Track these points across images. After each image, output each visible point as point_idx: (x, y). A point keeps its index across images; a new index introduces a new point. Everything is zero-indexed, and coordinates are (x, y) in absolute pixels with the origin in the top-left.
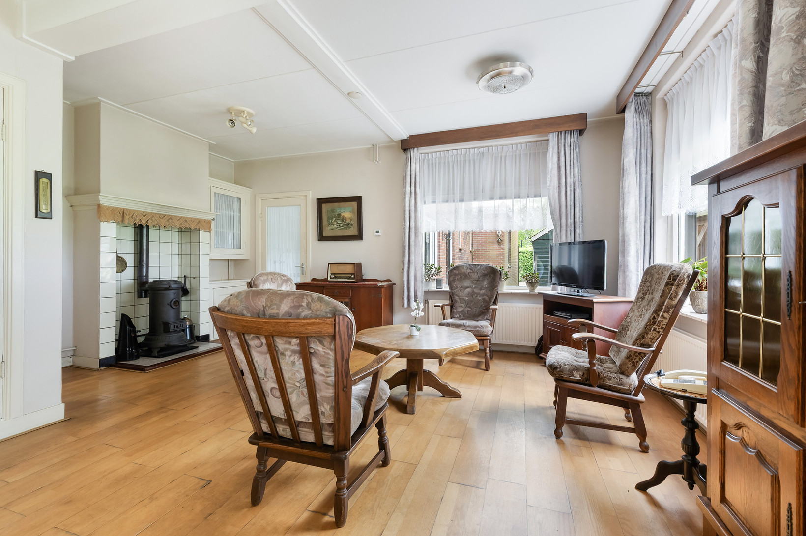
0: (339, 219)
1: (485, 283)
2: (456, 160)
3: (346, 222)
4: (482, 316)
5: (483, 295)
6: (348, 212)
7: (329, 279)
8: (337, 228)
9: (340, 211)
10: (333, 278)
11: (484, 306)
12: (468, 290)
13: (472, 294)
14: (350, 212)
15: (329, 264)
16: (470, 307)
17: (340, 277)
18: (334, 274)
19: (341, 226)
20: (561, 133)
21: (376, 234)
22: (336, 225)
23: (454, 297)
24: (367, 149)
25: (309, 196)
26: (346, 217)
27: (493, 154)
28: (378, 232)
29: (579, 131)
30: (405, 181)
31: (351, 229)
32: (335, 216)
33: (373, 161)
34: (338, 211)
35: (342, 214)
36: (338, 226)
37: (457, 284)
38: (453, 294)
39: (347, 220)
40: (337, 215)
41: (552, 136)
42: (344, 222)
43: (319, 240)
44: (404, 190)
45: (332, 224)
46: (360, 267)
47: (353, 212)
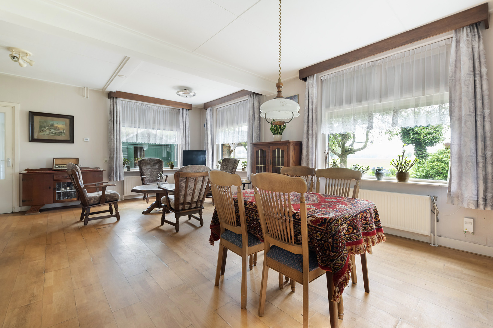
0: (52, 128)
1: (157, 166)
2: (136, 107)
6: (61, 125)
7: (54, 169)
9: (53, 123)
10: (58, 168)
12: (149, 170)
13: (151, 172)
14: (63, 125)
15: (54, 158)
16: (152, 177)
17: (64, 167)
18: (58, 165)
19: (53, 133)
20: (184, 109)
21: (85, 140)
22: (48, 132)
23: (143, 174)
24: (79, 88)
25: (18, 107)
26: (59, 128)
27: (154, 109)
28: (87, 139)
29: (189, 110)
30: (112, 114)
31: (63, 136)
32: (48, 126)
33: (85, 97)
34: (51, 123)
35: (55, 125)
36: (50, 133)
37: (144, 168)
38: (143, 172)
39: (60, 130)
40: (50, 125)
41: (181, 110)
42: (57, 131)
43: (30, 141)
44: (112, 118)
45: (44, 131)
46: (77, 161)
47: (66, 125)
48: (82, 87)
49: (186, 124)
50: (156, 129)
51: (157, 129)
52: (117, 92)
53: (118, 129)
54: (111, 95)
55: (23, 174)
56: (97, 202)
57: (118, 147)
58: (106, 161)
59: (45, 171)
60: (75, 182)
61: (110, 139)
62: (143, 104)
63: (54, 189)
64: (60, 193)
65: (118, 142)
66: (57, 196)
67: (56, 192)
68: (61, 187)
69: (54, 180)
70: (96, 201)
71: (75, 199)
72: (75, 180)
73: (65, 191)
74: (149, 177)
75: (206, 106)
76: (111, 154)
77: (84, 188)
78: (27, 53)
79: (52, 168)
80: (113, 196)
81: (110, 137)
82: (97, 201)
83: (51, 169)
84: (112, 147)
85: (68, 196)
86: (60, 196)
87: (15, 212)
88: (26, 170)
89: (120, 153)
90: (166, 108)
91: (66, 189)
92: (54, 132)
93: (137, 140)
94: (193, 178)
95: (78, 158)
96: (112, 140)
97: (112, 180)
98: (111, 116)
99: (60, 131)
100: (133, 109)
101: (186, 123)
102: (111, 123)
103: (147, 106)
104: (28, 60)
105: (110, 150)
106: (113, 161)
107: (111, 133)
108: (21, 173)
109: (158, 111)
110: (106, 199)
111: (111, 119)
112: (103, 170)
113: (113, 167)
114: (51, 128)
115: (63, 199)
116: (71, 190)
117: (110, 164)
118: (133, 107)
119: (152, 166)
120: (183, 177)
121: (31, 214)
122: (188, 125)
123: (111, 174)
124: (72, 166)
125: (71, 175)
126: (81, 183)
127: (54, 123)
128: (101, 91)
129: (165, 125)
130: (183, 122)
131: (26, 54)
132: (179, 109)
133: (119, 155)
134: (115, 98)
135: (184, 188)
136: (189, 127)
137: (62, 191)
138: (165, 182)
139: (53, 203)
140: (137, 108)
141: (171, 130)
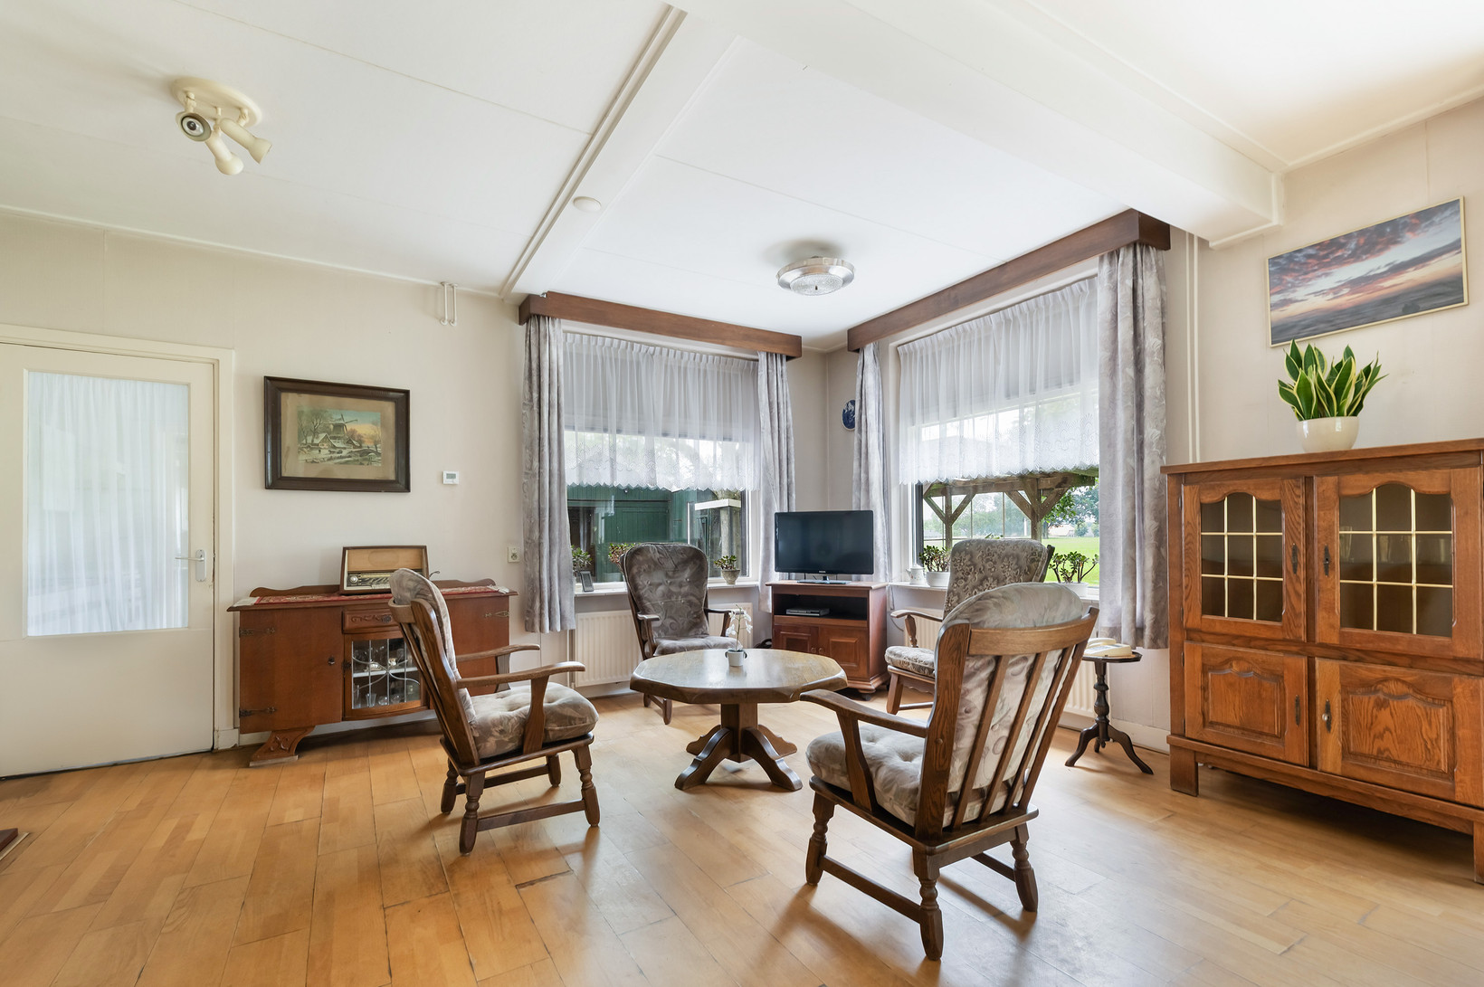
0: (339, 438)
1: (686, 575)
3: (361, 447)
4: (694, 630)
5: (685, 595)
6: (368, 424)
7: (346, 588)
8: (331, 459)
9: (342, 419)
10: (357, 584)
11: (695, 613)
12: (661, 588)
13: (668, 595)
14: (374, 423)
15: (345, 549)
16: (671, 617)
17: (379, 581)
18: (358, 573)
19: (342, 455)
20: (772, 354)
21: (446, 481)
22: (327, 451)
23: (642, 603)
24: (425, 288)
25: (231, 363)
26: (359, 435)
27: (667, 361)
28: (452, 476)
29: (789, 358)
30: (535, 378)
31: (375, 464)
32: (326, 429)
33: (443, 319)
34: (336, 418)
35: (349, 427)
36: (334, 455)
37: (643, 581)
38: (640, 598)
39: (364, 442)
40: (332, 427)
41: (762, 357)
42: (355, 447)
43: (268, 487)
44: (535, 395)
45: (312, 449)
46: (422, 557)
47: (383, 426)
48: (436, 284)
49: (781, 412)
50: (674, 437)
51: (680, 436)
52: (550, 294)
53: (555, 436)
54: (531, 311)
55: (243, 610)
56: (510, 747)
57: (556, 505)
58: (514, 556)
59: (315, 598)
60: (425, 654)
61: (529, 472)
62: (633, 342)
63: (346, 667)
64: (365, 680)
65: (555, 486)
66: (354, 691)
67: (351, 676)
68: (368, 660)
69: (344, 632)
70: (507, 739)
71: (417, 704)
72: (423, 648)
73: (384, 672)
74: (663, 618)
75: (856, 340)
76: (531, 531)
77: (461, 685)
78: (240, 109)
79: (339, 583)
80: (574, 719)
81: (528, 466)
82: (511, 741)
83: (335, 589)
84: (536, 504)
85: (393, 692)
86: (364, 693)
87: (220, 748)
88: (254, 593)
89: (562, 527)
90: (707, 354)
91: (384, 663)
92: (345, 453)
93: (613, 476)
94: (1025, 659)
95: (425, 548)
96: (534, 475)
97: (537, 627)
98: (531, 388)
99: (365, 447)
100: (600, 361)
101: (781, 406)
102: (532, 414)
103: (644, 348)
104: (245, 136)
105: (529, 516)
106: (540, 557)
107: (532, 450)
108: (235, 606)
109: (680, 368)
110: (546, 731)
111: (531, 400)
112: (508, 591)
113: (540, 580)
114: (335, 438)
115: (377, 701)
116: (402, 670)
117: (528, 569)
118: (599, 354)
119: (670, 574)
120: (982, 656)
121: (270, 762)
122: (788, 414)
123: (532, 607)
124: (411, 584)
125: (409, 625)
126: (450, 660)
127: (347, 419)
128: (495, 294)
129: (705, 418)
130: (770, 404)
131: (238, 111)
132: (754, 357)
133: (557, 533)
134: (544, 317)
135: (974, 717)
136: (791, 423)
137: (372, 674)
138: (723, 634)
139: (343, 720)
140: (611, 359)
141: (724, 439)
